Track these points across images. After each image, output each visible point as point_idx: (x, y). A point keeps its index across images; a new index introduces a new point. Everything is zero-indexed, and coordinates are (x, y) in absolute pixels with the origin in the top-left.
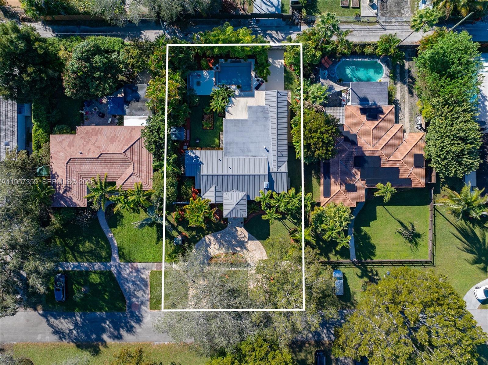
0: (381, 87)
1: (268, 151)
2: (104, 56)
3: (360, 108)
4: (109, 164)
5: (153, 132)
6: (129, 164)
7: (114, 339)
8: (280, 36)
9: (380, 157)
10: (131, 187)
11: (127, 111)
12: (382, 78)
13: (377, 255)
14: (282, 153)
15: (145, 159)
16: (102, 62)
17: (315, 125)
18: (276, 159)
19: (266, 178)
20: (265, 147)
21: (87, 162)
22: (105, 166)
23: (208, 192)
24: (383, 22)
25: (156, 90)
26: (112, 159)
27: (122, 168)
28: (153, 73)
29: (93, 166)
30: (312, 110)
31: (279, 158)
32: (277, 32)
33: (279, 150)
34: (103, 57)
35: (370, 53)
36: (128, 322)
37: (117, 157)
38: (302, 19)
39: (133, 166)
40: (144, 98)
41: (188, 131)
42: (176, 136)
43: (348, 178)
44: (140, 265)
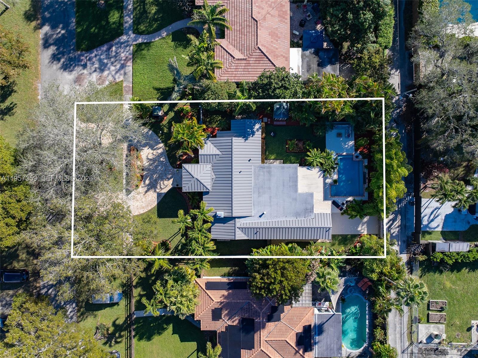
0: (335, 349)
1: (260, 216)
2: (372, 24)
3: (310, 326)
4: (245, 31)
5: (281, 80)
6: (245, 54)
7: (43, 39)
8: (395, 230)
9: (253, 349)
10: (219, 57)
11: (307, 53)
12: (345, 347)
13: (139, 343)
14: (258, 233)
15: (251, 73)
16: (365, 22)
17: (290, 274)
18: (251, 226)
19: (228, 215)
20: (265, 213)
21: (248, 5)
22: (243, 26)
23: (212, 146)
24: (412, 350)
25: (332, 85)
26: (250, 34)
27: (241, 46)
28: (352, 82)
29: (243, 12)
30: (308, 269)
31: (252, 229)
32: (398, 227)
33: (261, 229)
34: (370, 22)
35: (375, 334)
36: (64, 55)
37: (253, 39)
38: (415, 255)
39: (242, 58)
40: (322, 71)
41: (284, 123)
42: (278, 109)
43: (229, 312)
44: (129, 68)
